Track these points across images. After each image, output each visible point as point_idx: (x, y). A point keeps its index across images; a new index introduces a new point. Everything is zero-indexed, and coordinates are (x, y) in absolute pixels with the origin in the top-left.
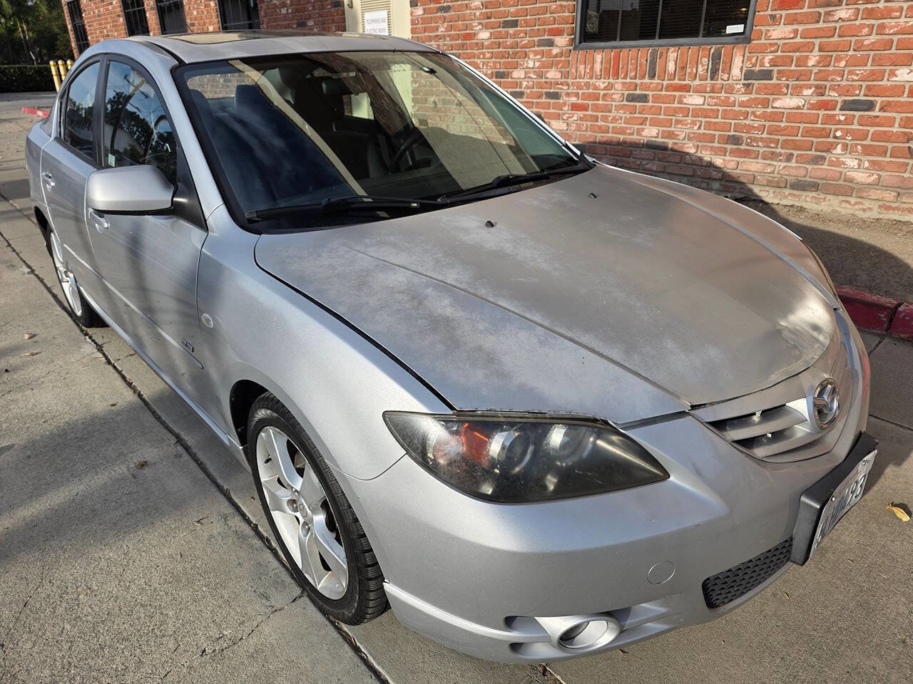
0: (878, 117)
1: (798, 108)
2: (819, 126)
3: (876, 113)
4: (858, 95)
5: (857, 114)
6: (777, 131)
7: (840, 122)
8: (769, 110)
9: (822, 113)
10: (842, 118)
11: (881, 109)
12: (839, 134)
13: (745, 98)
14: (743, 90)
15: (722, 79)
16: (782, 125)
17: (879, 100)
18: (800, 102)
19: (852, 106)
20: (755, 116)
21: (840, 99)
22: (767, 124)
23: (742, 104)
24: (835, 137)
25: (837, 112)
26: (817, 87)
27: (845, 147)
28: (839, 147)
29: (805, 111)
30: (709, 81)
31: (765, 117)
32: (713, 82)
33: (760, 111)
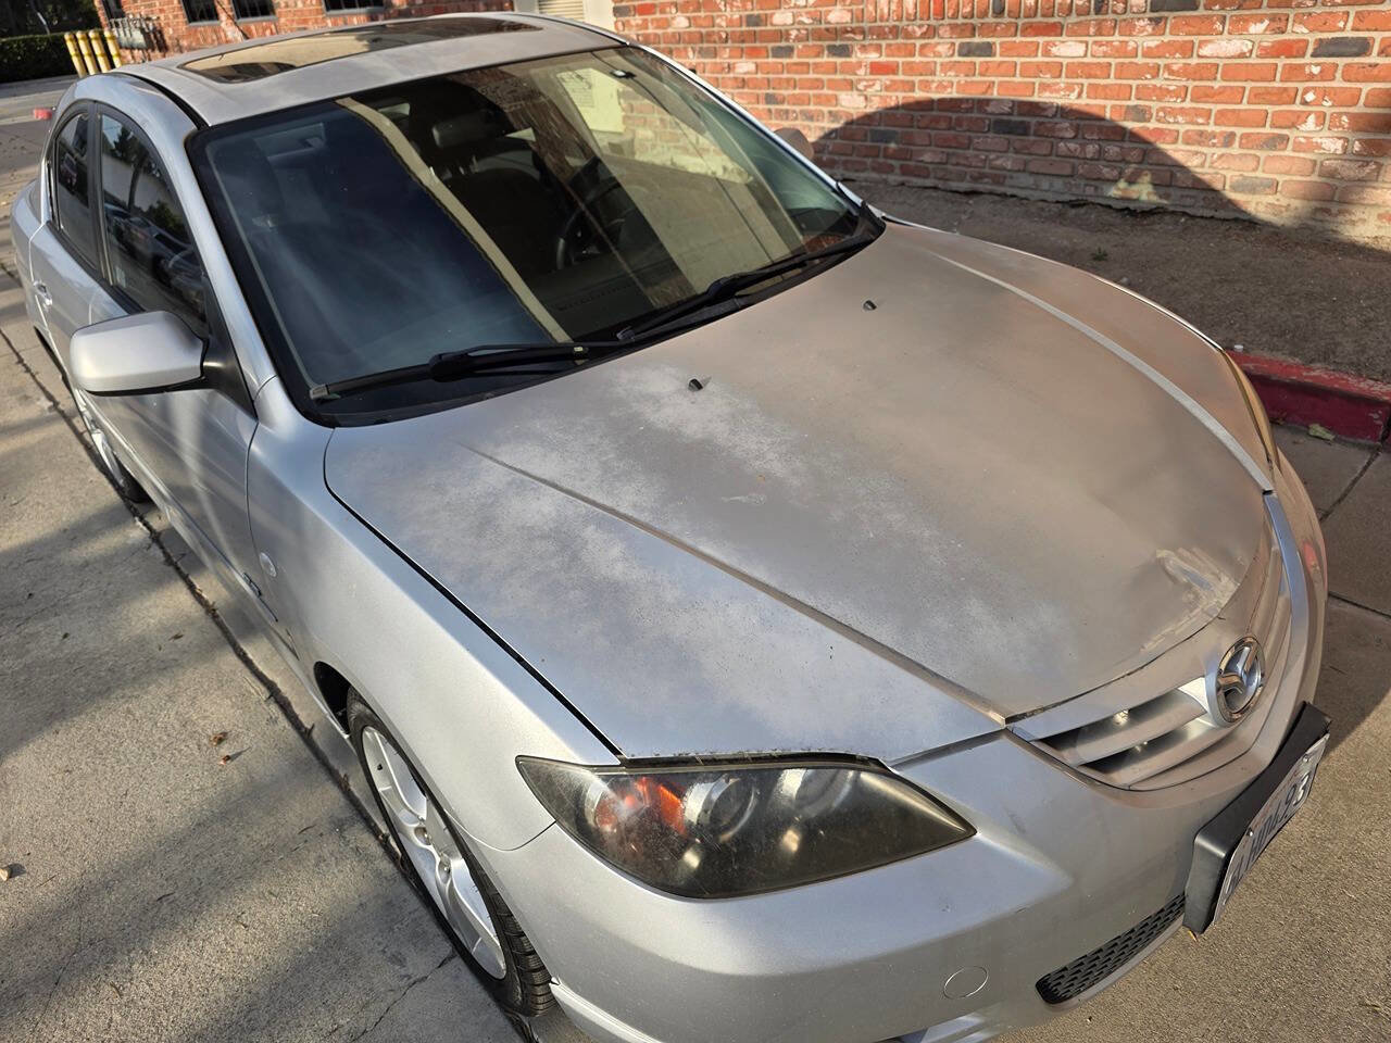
0: (1376, 65)
1: (1242, 55)
2: (1277, 84)
3: (1373, 58)
4: (1343, 30)
5: (1341, 61)
6: (1207, 96)
7: (1312, 77)
8: (1194, 61)
9: (1282, 62)
10: (1316, 70)
11: (1382, 52)
12: (1310, 97)
13: (1153, 42)
14: (1149, 29)
15: (1114, 12)
16: (1216, 85)
17: (1378, 36)
18: (1246, 46)
19: (1332, 49)
20: (1172, 72)
21: (1312, 38)
22: (1191, 84)
23: (1148, 53)
24: (1305, 103)
25: (1308, 59)
26: (1273, 19)
27: (1321, 118)
28: (1312, 119)
29: (1253, 60)
30: (1093, 16)
31: (1188, 72)
32: (1100, 17)
33: (1178, 62)
